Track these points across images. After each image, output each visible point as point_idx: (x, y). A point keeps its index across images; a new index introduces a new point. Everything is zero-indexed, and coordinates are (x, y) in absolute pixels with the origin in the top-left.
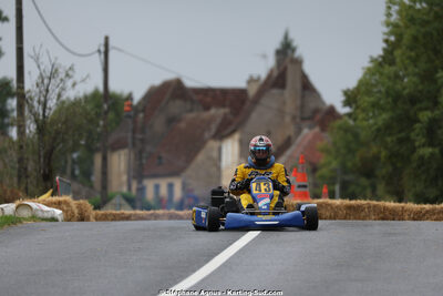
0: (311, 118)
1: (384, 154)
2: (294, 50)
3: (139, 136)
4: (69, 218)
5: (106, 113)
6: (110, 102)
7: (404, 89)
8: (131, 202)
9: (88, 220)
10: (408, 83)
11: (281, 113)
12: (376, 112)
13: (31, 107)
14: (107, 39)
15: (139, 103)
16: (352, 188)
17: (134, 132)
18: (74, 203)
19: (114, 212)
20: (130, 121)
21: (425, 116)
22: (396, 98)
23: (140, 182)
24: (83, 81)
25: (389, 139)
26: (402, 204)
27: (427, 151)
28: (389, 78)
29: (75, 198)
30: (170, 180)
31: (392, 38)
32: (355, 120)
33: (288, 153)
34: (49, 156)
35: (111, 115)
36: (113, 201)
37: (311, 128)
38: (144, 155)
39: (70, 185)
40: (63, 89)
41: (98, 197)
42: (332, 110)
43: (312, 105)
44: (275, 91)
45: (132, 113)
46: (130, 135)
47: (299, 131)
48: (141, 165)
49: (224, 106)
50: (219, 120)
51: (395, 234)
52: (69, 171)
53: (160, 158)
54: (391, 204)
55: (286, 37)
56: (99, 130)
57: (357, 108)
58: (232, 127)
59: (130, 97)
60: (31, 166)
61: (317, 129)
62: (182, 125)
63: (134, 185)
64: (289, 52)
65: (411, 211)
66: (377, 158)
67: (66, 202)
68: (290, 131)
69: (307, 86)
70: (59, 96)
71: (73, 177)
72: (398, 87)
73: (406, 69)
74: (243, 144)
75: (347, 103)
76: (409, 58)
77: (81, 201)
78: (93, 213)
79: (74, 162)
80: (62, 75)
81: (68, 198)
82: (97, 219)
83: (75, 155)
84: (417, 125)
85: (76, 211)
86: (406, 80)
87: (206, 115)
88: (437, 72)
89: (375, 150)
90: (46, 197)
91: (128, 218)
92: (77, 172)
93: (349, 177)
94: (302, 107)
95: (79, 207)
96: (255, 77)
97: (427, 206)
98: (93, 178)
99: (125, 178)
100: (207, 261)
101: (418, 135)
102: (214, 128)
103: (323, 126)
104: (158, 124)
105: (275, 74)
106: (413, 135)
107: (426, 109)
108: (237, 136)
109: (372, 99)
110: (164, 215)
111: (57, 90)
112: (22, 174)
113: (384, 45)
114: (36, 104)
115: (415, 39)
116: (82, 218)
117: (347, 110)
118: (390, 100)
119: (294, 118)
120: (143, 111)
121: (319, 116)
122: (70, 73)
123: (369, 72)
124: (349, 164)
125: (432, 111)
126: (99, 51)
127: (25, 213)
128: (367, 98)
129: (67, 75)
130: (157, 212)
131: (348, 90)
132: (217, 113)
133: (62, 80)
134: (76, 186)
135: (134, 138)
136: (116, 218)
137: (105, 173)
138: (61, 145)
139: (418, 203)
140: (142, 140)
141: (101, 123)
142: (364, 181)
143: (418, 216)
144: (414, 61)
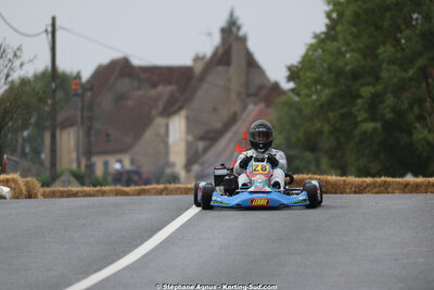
0: (255, 95)
1: (327, 128)
2: (239, 28)
3: (86, 114)
4: (17, 196)
5: (54, 91)
6: (58, 81)
7: (346, 64)
8: (80, 179)
9: (36, 197)
10: (351, 59)
11: (227, 89)
12: (319, 87)
14: (54, 19)
15: (89, 81)
16: (297, 163)
17: (82, 110)
18: (21, 181)
19: (61, 189)
20: (79, 100)
21: (367, 91)
22: (339, 73)
23: (89, 159)
24: (31, 61)
25: (331, 115)
26: (344, 178)
27: (370, 126)
28: (331, 54)
29: (22, 176)
30: (118, 157)
31: (334, 15)
32: (298, 95)
33: (234, 128)
35: (60, 95)
36: (63, 178)
37: (255, 104)
38: (93, 132)
39: (17, 163)
40: (12, 69)
41: (48, 174)
42: (276, 87)
43: (257, 81)
44: (220, 68)
45: (80, 92)
46: (79, 113)
47: (245, 107)
48: (89, 143)
49: (170, 83)
50: (166, 97)
51: (335, 207)
52: (19, 150)
53: (108, 135)
54: (333, 178)
55: (231, 15)
56: (47, 109)
57: (300, 83)
58: (179, 104)
59: (78, 76)
61: (262, 105)
62: (130, 103)
63: (83, 163)
64: (234, 29)
65: (352, 184)
66: (320, 132)
67: (14, 181)
68: (236, 107)
69: (251, 63)
70: (8, 76)
71: (24, 154)
72: (341, 63)
73: (348, 45)
74: (191, 123)
75: (291, 78)
76: (351, 34)
77: (29, 179)
78: (40, 190)
79: (24, 140)
80: (10, 56)
81: (16, 176)
82: (45, 196)
83: (26, 134)
84: (360, 101)
85: (24, 189)
86: (348, 56)
87: (153, 92)
88: (378, 48)
89: (318, 125)
91: (75, 195)
92: (27, 150)
94: (247, 84)
95: (27, 184)
96: (201, 55)
97: (369, 180)
98: (43, 156)
99: (74, 155)
100: (150, 237)
101: (360, 110)
102: (161, 106)
103: (268, 102)
104: (106, 102)
105: (221, 51)
106: (354, 110)
107: (368, 84)
108: (183, 113)
109: (315, 75)
110: (110, 191)
111: (5, 71)
113: (327, 21)
115: (357, 15)
116: (30, 196)
117: (291, 85)
118: (332, 76)
119: (239, 94)
120: (91, 89)
121: (264, 93)
122: (18, 54)
123: (312, 48)
124: (293, 139)
125: (374, 87)
126: (46, 31)
128: (309, 74)
129: (15, 55)
130: (104, 188)
131: (293, 66)
132: (165, 90)
133: (10, 60)
134: (25, 164)
135: (82, 117)
136: (63, 195)
137: (53, 151)
138: (10, 124)
139: (359, 176)
140: (90, 119)
141: (50, 102)
142: (308, 155)
143: (360, 190)
144: (356, 36)
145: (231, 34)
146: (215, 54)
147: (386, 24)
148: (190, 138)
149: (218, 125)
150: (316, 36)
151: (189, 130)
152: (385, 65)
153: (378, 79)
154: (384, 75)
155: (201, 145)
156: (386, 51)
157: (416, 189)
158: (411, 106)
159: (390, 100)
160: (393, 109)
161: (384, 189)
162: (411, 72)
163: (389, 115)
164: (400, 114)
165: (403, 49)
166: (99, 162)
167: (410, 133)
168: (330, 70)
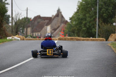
0: (63, 22)
1: (76, 29)
2: (60, 10)
4: (21, 40)
5: (27, 21)
6: (28, 19)
8: (31, 37)
10: (81, 16)
11: (58, 21)
13: (14, 20)
14: (27, 8)
15: (33, 19)
17: (32, 24)
21: (84, 22)
22: (79, 19)
25: (77, 26)
27: (84, 29)
28: (78, 15)
30: (38, 33)
31: (78, 8)
32: (71, 23)
33: (59, 28)
34: (17, 28)
36: (28, 37)
37: (63, 24)
38: (34, 28)
42: (67, 21)
43: (63, 20)
44: (57, 17)
45: (32, 21)
47: (61, 24)
48: (33, 30)
53: (36, 29)
55: (59, 8)
57: (72, 20)
59: (31, 18)
60: (14, 30)
61: (64, 24)
62: (40, 23)
63: (32, 34)
65: (82, 39)
66: (75, 29)
68: (59, 24)
69: (62, 17)
72: (79, 17)
73: (81, 14)
74: (51, 27)
75: (70, 20)
78: (25, 38)
81: (21, 36)
82: (26, 40)
84: (83, 24)
87: (44, 22)
89: (75, 28)
90: (17, 36)
91: (31, 40)
93: (70, 33)
94: (62, 20)
95: (23, 38)
96: (53, 15)
97: (85, 38)
98: (24, 32)
99: (30, 33)
102: (46, 24)
103: (65, 24)
104: (36, 23)
106: (82, 26)
107: (84, 21)
108: (50, 25)
112: (12, 31)
114: (15, 19)
115: (82, 8)
116: (23, 40)
117: (70, 21)
119: (60, 22)
120: (34, 21)
122: (21, 14)
123: (74, 14)
124: (70, 31)
127: (13, 39)
132: (47, 21)
133: (19, 15)
136: (29, 40)
140: (33, 26)
144: (82, 12)
145: (59, 11)
146: (56, 15)
147: (87, 10)
148: (51, 30)
149: (56, 28)
150: (75, 12)
151: (51, 28)
152: (87, 18)
153: (86, 20)
154: (87, 19)
155: (53, 31)
156: (87, 15)
157: (93, 40)
158: (92, 25)
159: (88, 24)
160: (89, 26)
161: (88, 40)
162: (92, 19)
163: (88, 27)
164: (90, 27)
165: (90, 15)
166: (34, 34)
167: (91, 30)
168: (77, 18)
